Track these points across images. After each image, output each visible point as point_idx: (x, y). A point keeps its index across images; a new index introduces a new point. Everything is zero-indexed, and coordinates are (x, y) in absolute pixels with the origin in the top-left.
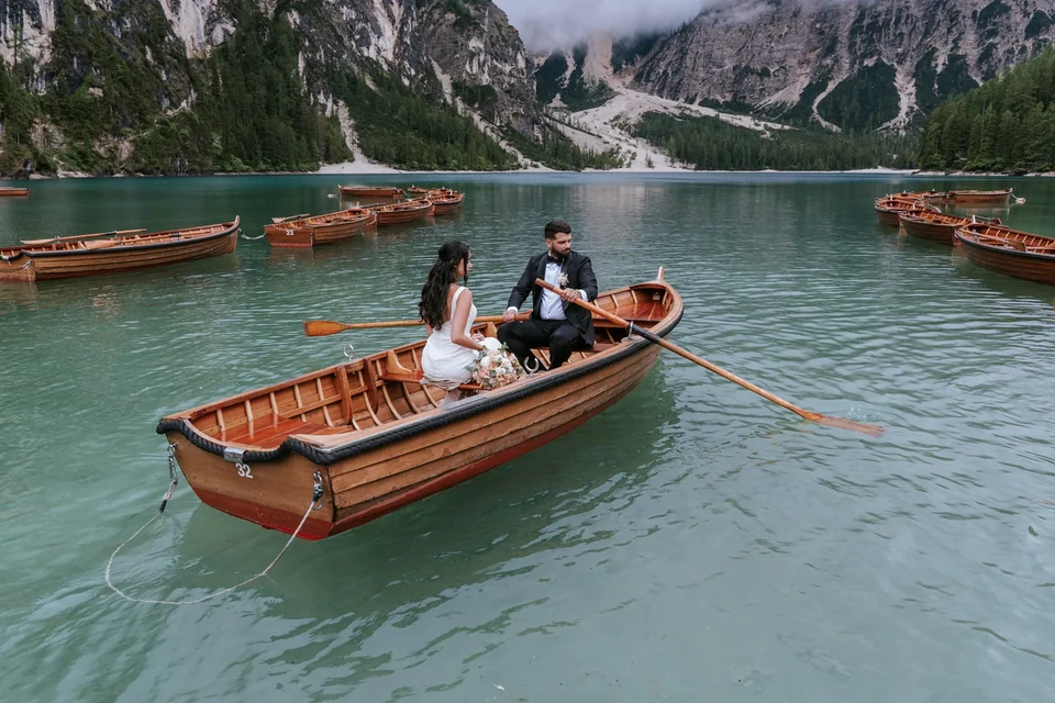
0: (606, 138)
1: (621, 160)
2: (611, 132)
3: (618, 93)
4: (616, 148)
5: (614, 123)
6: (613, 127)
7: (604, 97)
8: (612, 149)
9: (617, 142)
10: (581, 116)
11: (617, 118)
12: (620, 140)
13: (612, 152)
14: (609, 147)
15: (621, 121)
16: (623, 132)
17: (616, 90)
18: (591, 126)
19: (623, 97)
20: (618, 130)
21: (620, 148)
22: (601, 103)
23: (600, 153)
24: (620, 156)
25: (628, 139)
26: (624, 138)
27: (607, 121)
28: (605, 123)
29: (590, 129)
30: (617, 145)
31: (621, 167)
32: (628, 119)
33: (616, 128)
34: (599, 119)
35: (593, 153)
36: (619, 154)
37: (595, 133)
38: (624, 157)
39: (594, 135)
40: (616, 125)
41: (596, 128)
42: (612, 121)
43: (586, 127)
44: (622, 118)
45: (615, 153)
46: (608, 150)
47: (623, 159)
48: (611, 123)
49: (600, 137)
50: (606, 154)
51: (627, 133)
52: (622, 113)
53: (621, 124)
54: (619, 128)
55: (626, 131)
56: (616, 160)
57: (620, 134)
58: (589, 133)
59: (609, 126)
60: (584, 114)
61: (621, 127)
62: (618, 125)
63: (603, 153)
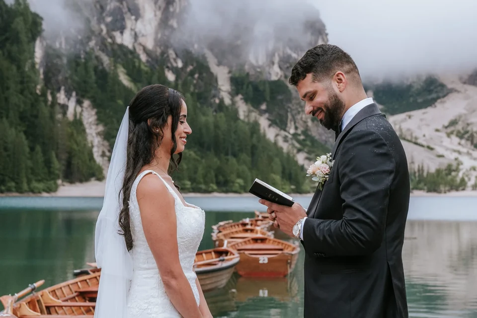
0: (440, 151)
1: (463, 180)
2: (447, 142)
3: (451, 91)
4: (454, 164)
5: (449, 130)
6: (449, 135)
7: (434, 95)
8: (450, 166)
9: (455, 155)
10: (404, 120)
11: (453, 123)
12: (459, 152)
13: (449, 169)
14: (444, 163)
15: (459, 127)
16: (463, 142)
17: (450, 86)
18: (418, 133)
19: (460, 95)
20: (455, 140)
21: (459, 163)
22: (429, 103)
23: (433, 170)
24: (461, 175)
25: (471, 151)
26: (464, 150)
27: (440, 127)
28: (437, 130)
29: (416, 138)
30: (456, 159)
31: (463, 189)
32: (468, 125)
33: (454, 137)
34: (428, 125)
35: (423, 170)
36: (459, 172)
37: (425, 143)
38: (467, 176)
39: (422, 146)
40: (452, 133)
41: (424, 136)
42: (446, 127)
43: (411, 135)
44: (460, 123)
45: (454, 171)
46: (444, 167)
47: (466, 179)
48: (445, 130)
49: (432, 149)
50: (442, 171)
51: (469, 143)
52: (460, 116)
53: (459, 132)
54: (457, 136)
55: (467, 140)
56: (456, 181)
57: (459, 144)
58: (416, 144)
59: (443, 135)
60: (407, 118)
61: (461, 136)
62: (455, 133)
63: (438, 171)
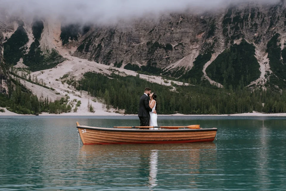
0: (58, 91)
1: (69, 107)
2: (61, 86)
3: (66, 59)
4: (65, 98)
5: (63, 80)
6: (63, 83)
7: (56, 62)
8: (63, 99)
9: (66, 93)
10: (39, 75)
11: (66, 76)
12: (68, 92)
13: (63, 101)
14: (60, 97)
15: (69, 78)
16: (70, 86)
17: (64, 57)
18: (46, 81)
19: (70, 62)
20: (66, 85)
21: (68, 98)
22: (54, 66)
23: (53, 101)
24: (68, 103)
25: (74, 91)
26: (71, 91)
27: (58, 78)
28: (57, 80)
29: (45, 84)
30: (66, 95)
31: (69, 112)
32: (73, 77)
33: (65, 83)
34: (52, 77)
35: (48, 101)
36: (67, 102)
37: (49, 87)
38: (71, 105)
39: (48, 88)
40: (65, 82)
41: (50, 83)
42: (62, 78)
43: (42, 82)
44: (69, 76)
45: (65, 102)
46: (59, 99)
47: (71, 106)
48: (61, 80)
49: (53, 90)
50: (58, 102)
51: (73, 87)
52: (69, 73)
53: (68, 81)
54: (67, 83)
55: (73, 85)
56: (66, 107)
57: (68, 87)
58: (45, 87)
59: (60, 82)
60: (41, 73)
61: (69, 83)
62: (66, 81)
63: (56, 102)
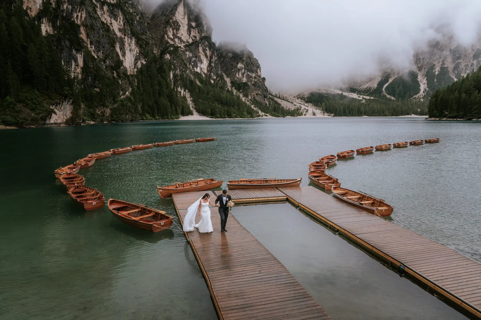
0: (295, 103)
1: (302, 112)
2: (297, 101)
4: (299, 107)
5: (298, 97)
8: (298, 108)
9: (300, 105)
10: (284, 94)
11: (300, 94)
12: (301, 104)
14: (296, 107)
16: (302, 101)
20: (300, 100)
21: (301, 107)
23: (293, 109)
24: (301, 111)
25: (304, 104)
26: (303, 103)
28: (294, 97)
29: (288, 100)
30: (300, 106)
31: (302, 115)
32: (304, 95)
33: (299, 99)
34: (291, 95)
35: (290, 110)
37: (290, 101)
39: (290, 102)
40: (299, 98)
41: (290, 99)
42: (297, 96)
43: (286, 98)
45: (299, 110)
46: (296, 109)
47: (303, 112)
49: (293, 103)
51: (304, 101)
52: (302, 93)
53: (301, 97)
55: (303, 100)
56: (300, 113)
57: (301, 101)
58: (288, 101)
59: (296, 98)
61: (301, 99)
63: (294, 110)
